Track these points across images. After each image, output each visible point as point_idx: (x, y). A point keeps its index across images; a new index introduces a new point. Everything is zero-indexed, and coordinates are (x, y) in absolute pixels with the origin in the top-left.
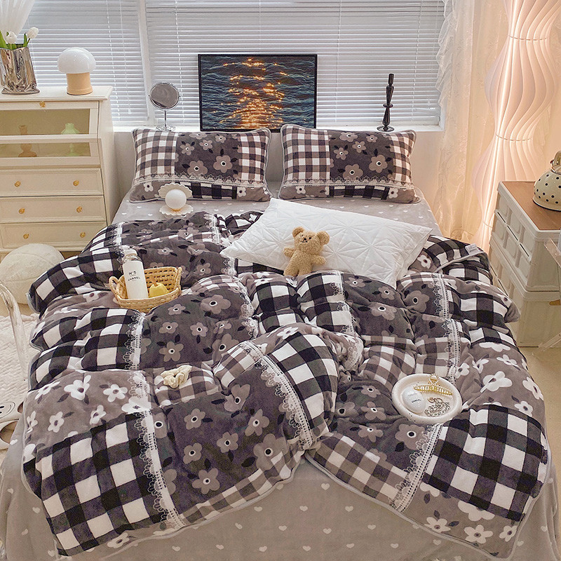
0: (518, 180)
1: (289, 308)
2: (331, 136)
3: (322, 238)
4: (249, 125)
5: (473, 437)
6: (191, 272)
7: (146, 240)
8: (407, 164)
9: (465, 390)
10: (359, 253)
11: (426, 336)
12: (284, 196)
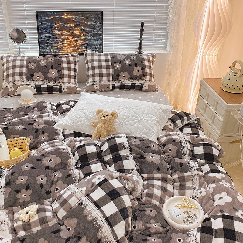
0: (210, 78)
1: (97, 159)
2: (112, 57)
3: (114, 115)
5: (216, 237)
6: (36, 139)
7: (9, 120)
8: (152, 71)
9: (205, 204)
10: (135, 123)
11: (178, 172)
12: (87, 90)
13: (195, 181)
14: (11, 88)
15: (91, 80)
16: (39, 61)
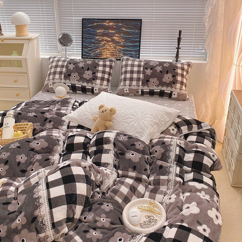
2: (145, 63)
3: (112, 111)
4: (105, 56)
6: (42, 127)
8: (185, 79)
9: (170, 212)
10: (131, 122)
11: (155, 174)
12: (118, 93)
13: (171, 187)
14: (51, 85)
15: (122, 83)
16: (78, 63)
